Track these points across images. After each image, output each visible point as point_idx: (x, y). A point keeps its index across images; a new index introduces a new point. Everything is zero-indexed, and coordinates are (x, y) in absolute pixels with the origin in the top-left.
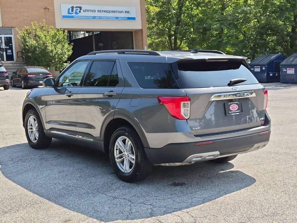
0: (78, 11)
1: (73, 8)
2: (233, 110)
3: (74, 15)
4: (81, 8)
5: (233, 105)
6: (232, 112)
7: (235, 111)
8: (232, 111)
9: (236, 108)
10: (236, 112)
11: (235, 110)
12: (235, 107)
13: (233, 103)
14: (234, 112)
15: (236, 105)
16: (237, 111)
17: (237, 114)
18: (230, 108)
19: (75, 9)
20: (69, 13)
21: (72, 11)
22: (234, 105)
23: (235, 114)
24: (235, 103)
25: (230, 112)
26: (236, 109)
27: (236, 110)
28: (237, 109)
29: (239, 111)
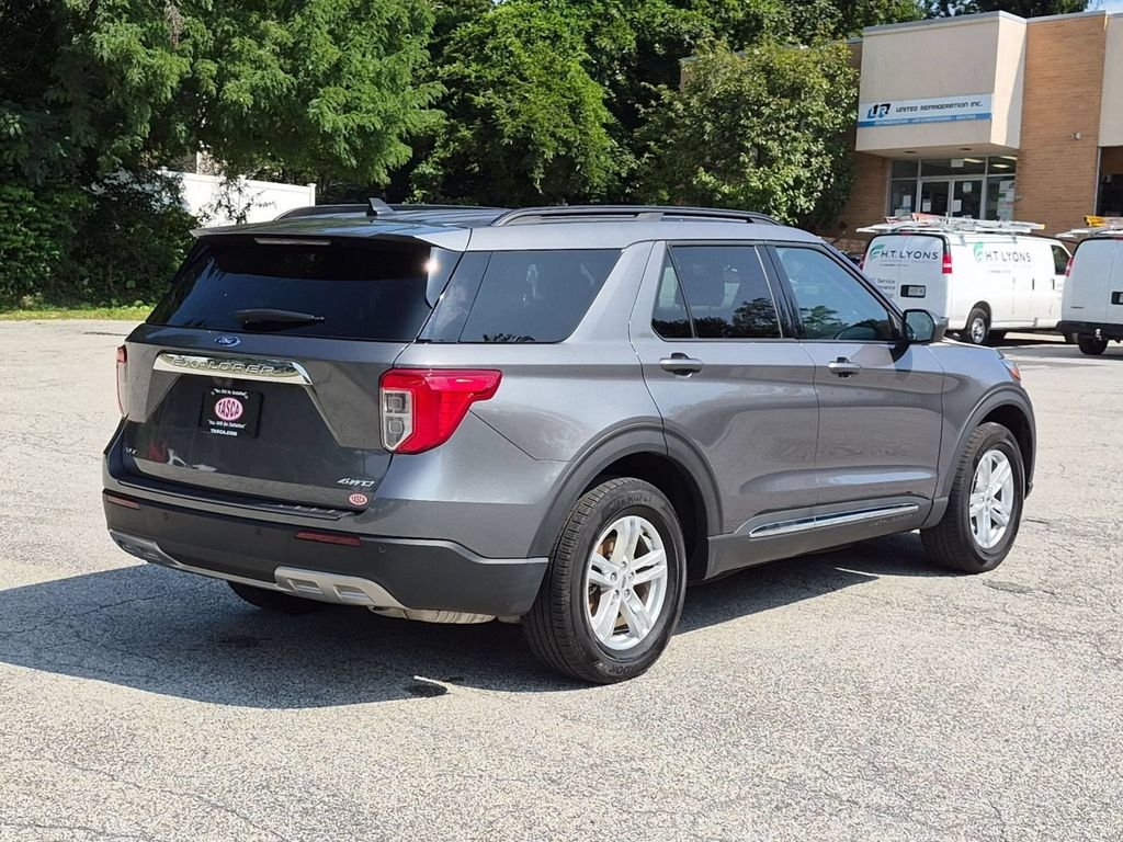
0: (883, 112)
1: (876, 107)
2: (225, 418)
3: (877, 118)
4: (888, 106)
5: (227, 399)
6: (218, 423)
7: (228, 422)
8: (220, 420)
9: (237, 413)
10: (232, 425)
11: (229, 418)
12: (234, 409)
13: (229, 392)
14: (226, 424)
15: (237, 402)
16: (237, 426)
17: (228, 433)
18: (217, 406)
19: (879, 110)
20: (869, 117)
21: (875, 112)
22: (232, 400)
23: (224, 432)
24: (234, 393)
25: (212, 423)
26: (234, 418)
27: (233, 422)
28: (238, 416)
29: (242, 426)
